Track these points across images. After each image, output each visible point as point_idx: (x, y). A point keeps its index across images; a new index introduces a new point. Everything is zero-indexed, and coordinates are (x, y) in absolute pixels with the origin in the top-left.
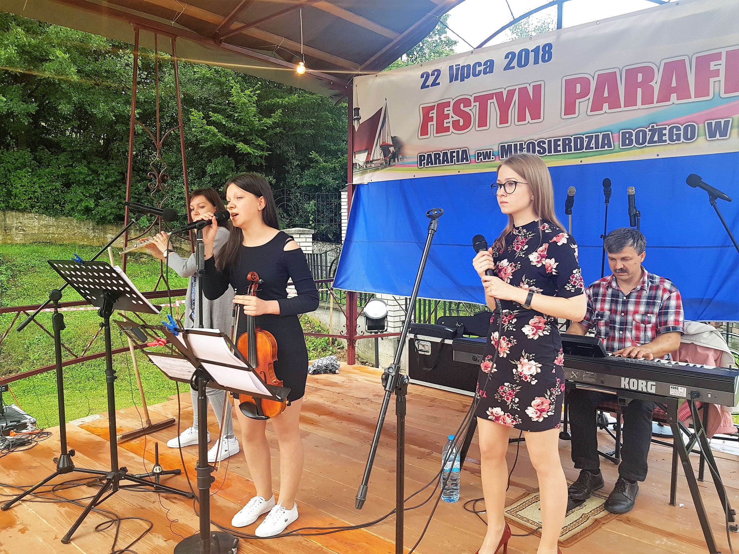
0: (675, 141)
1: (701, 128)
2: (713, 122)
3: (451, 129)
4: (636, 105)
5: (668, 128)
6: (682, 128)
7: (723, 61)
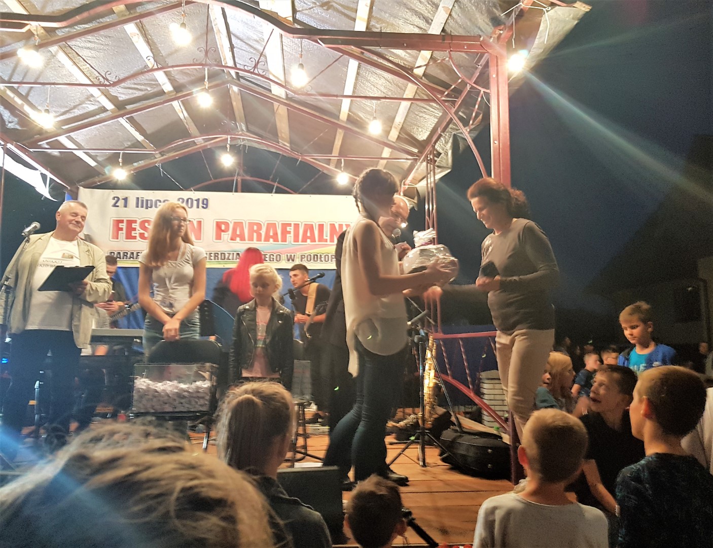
0: (270, 261)
1: (284, 257)
2: (289, 255)
3: (138, 238)
4: (253, 240)
5: (268, 254)
6: (275, 255)
7: (292, 227)
